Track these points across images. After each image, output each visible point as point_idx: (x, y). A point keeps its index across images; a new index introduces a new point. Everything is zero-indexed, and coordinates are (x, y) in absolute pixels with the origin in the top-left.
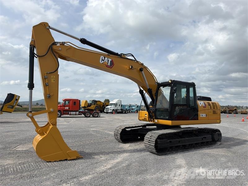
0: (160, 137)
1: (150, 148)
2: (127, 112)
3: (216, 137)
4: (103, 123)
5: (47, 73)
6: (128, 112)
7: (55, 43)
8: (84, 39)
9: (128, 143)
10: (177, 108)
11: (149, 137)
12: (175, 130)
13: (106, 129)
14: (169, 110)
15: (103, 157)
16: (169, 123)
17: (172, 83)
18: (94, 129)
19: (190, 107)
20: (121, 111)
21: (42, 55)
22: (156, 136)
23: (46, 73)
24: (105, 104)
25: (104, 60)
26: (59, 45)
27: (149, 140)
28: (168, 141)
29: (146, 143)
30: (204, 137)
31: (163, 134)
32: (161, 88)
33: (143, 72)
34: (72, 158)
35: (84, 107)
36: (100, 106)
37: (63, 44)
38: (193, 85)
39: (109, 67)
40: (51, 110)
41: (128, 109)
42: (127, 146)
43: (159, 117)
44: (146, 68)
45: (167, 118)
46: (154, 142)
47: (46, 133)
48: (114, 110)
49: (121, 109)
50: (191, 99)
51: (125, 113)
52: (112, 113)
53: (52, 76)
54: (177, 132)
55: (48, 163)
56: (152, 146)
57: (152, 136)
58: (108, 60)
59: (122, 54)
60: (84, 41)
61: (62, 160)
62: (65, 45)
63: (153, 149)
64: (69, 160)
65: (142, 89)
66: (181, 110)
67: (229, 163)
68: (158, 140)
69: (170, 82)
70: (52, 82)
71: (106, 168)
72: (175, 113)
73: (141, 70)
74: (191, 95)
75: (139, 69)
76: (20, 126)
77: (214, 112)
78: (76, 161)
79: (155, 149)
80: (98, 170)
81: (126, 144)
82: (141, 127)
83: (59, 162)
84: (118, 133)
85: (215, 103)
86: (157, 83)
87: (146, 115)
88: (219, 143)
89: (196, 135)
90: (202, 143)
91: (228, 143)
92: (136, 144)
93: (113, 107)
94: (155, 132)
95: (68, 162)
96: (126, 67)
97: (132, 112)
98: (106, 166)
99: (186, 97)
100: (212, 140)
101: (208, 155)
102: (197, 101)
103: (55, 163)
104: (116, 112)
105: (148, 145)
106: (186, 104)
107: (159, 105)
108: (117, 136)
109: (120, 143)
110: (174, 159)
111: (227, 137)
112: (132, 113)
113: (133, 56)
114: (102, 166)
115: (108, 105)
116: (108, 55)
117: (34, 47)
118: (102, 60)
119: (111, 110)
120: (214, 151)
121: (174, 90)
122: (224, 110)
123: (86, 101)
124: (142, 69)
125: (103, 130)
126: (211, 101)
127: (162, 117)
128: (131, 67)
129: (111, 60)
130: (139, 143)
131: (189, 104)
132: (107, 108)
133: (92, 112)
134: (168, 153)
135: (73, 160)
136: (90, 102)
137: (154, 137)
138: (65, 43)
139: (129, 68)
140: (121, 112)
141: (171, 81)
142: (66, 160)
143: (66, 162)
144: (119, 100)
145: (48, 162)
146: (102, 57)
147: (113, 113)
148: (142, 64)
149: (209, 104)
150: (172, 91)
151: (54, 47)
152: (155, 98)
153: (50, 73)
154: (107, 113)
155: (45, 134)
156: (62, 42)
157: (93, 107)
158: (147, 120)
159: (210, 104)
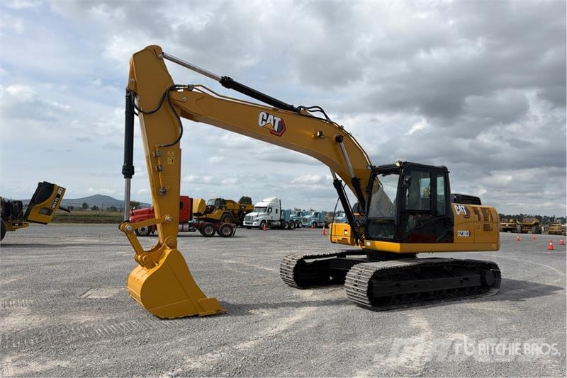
0: (378, 275)
1: (357, 296)
2: (292, 227)
3: (489, 279)
4: (246, 249)
5: (160, 147)
6: (295, 227)
7: (174, 88)
8: (229, 78)
9: (310, 288)
10: (411, 218)
11: (355, 274)
12: (406, 261)
13: (256, 262)
14: (395, 223)
15: (266, 313)
16: (395, 247)
17: (401, 167)
18: (230, 261)
19: (437, 217)
20: (279, 223)
21: (150, 111)
22: (370, 273)
23: (157, 146)
24: (245, 207)
25: (266, 121)
26: (182, 90)
27: (356, 282)
28: (394, 284)
29: (349, 288)
30: (464, 279)
31: (384, 269)
32: (380, 176)
33: (342, 144)
34: (207, 313)
35: (198, 214)
36: (233, 212)
37: (189, 88)
38: (444, 172)
39: (276, 135)
40: (167, 218)
41: (295, 220)
42: (308, 294)
43: (373, 236)
44: (348, 135)
45: (392, 237)
46: (367, 285)
47: (158, 263)
48: (264, 221)
49: (281, 220)
50: (439, 200)
51: (289, 228)
52: (260, 228)
53: (169, 153)
54: (411, 266)
55: (163, 321)
56: (362, 292)
57: (361, 273)
58: (274, 120)
59: (301, 107)
60: (227, 82)
61: (189, 317)
62: (194, 90)
63: (363, 298)
64: (202, 317)
65: (340, 179)
66: (418, 223)
67: (514, 326)
68: (374, 282)
69: (398, 164)
70: (169, 163)
71: (277, 330)
72: (407, 228)
73: (339, 140)
74: (441, 191)
75: (334, 138)
76: (70, 252)
77: (487, 228)
78: (216, 319)
79: (367, 298)
80: (262, 333)
81: (306, 291)
82: (336, 257)
83: (184, 320)
84: (288, 267)
85: (488, 209)
86: (371, 166)
87: (346, 233)
88: (495, 291)
89: (450, 274)
90: (461, 289)
91: (514, 292)
92: (326, 290)
93: (262, 215)
94: (368, 266)
95: (201, 319)
96: (309, 133)
97: (304, 226)
98: (276, 327)
99: (430, 196)
100: (480, 284)
101: (472, 311)
102: (452, 204)
103: (176, 321)
104: (268, 225)
105: (353, 291)
106: (429, 209)
107: (374, 212)
108: (286, 273)
109: (292, 288)
110: (406, 319)
111: (514, 281)
112: (305, 229)
113: (322, 111)
114: (268, 326)
115: (251, 211)
116: (274, 109)
117: (135, 94)
118: (263, 120)
119: (257, 220)
120: (484, 305)
121: (407, 182)
122: (512, 225)
123: (203, 201)
124: (341, 137)
125: (251, 263)
126: (480, 204)
127: (380, 236)
128: (318, 134)
129: (280, 120)
130: (331, 289)
131: (436, 211)
132: (250, 217)
133: (218, 226)
134: (393, 307)
135: (210, 316)
136: (210, 203)
137: (367, 275)
138: (193, 87)
139: (316, 135)
140: (281, 227)
141: (400, 163)
142: (197, 316)
143: (197, 320)
144: (277, 199)
145: (162, 319)
146: (263, 114)
147: (262, 229)
148: (341, 128)
149: (476, 212)
150: (402, 183)
151: (173, 95)
152: (365, 196)
153: (165, 146)
154: (249, 228)
155: (156, 264)
156: (189, 86)
157: (216, 214)
158: (349, 241)
159: (478, 211)
